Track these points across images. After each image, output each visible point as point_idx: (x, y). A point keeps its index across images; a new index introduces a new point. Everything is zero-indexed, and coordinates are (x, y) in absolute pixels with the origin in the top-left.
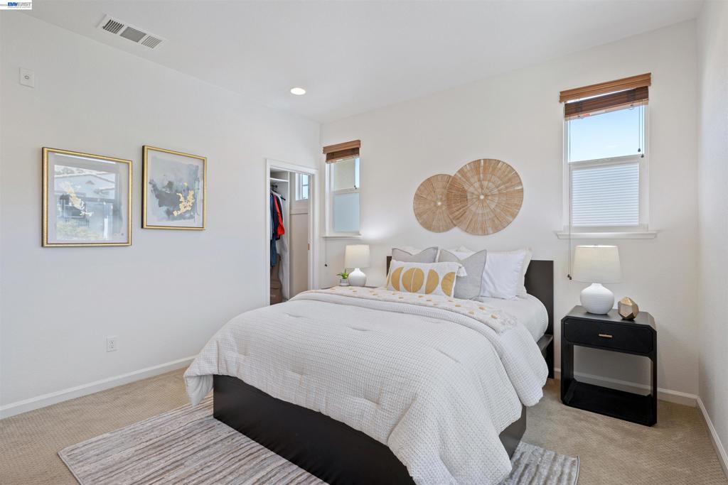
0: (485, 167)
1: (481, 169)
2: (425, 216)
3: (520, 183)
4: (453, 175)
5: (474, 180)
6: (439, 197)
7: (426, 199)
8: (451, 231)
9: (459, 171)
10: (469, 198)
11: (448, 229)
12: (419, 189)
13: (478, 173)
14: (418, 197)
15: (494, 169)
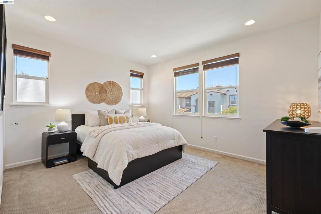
0: (112, 84)
1: (111, 84)
2: (91, 97)
3: (122, 91)
4: (102, 84)
5: (109, 87)
6: (97, 91)
7: (91, 91)
8: (101, 103)
9: (104, 83)
10: (107, 93)
11: (100, 103)
12: (88, 86)
13: (111, 86)
14: (87, 89)
15: (115, 85)
